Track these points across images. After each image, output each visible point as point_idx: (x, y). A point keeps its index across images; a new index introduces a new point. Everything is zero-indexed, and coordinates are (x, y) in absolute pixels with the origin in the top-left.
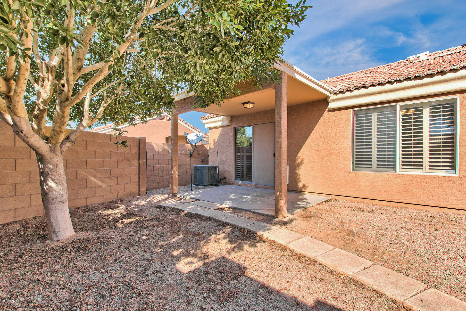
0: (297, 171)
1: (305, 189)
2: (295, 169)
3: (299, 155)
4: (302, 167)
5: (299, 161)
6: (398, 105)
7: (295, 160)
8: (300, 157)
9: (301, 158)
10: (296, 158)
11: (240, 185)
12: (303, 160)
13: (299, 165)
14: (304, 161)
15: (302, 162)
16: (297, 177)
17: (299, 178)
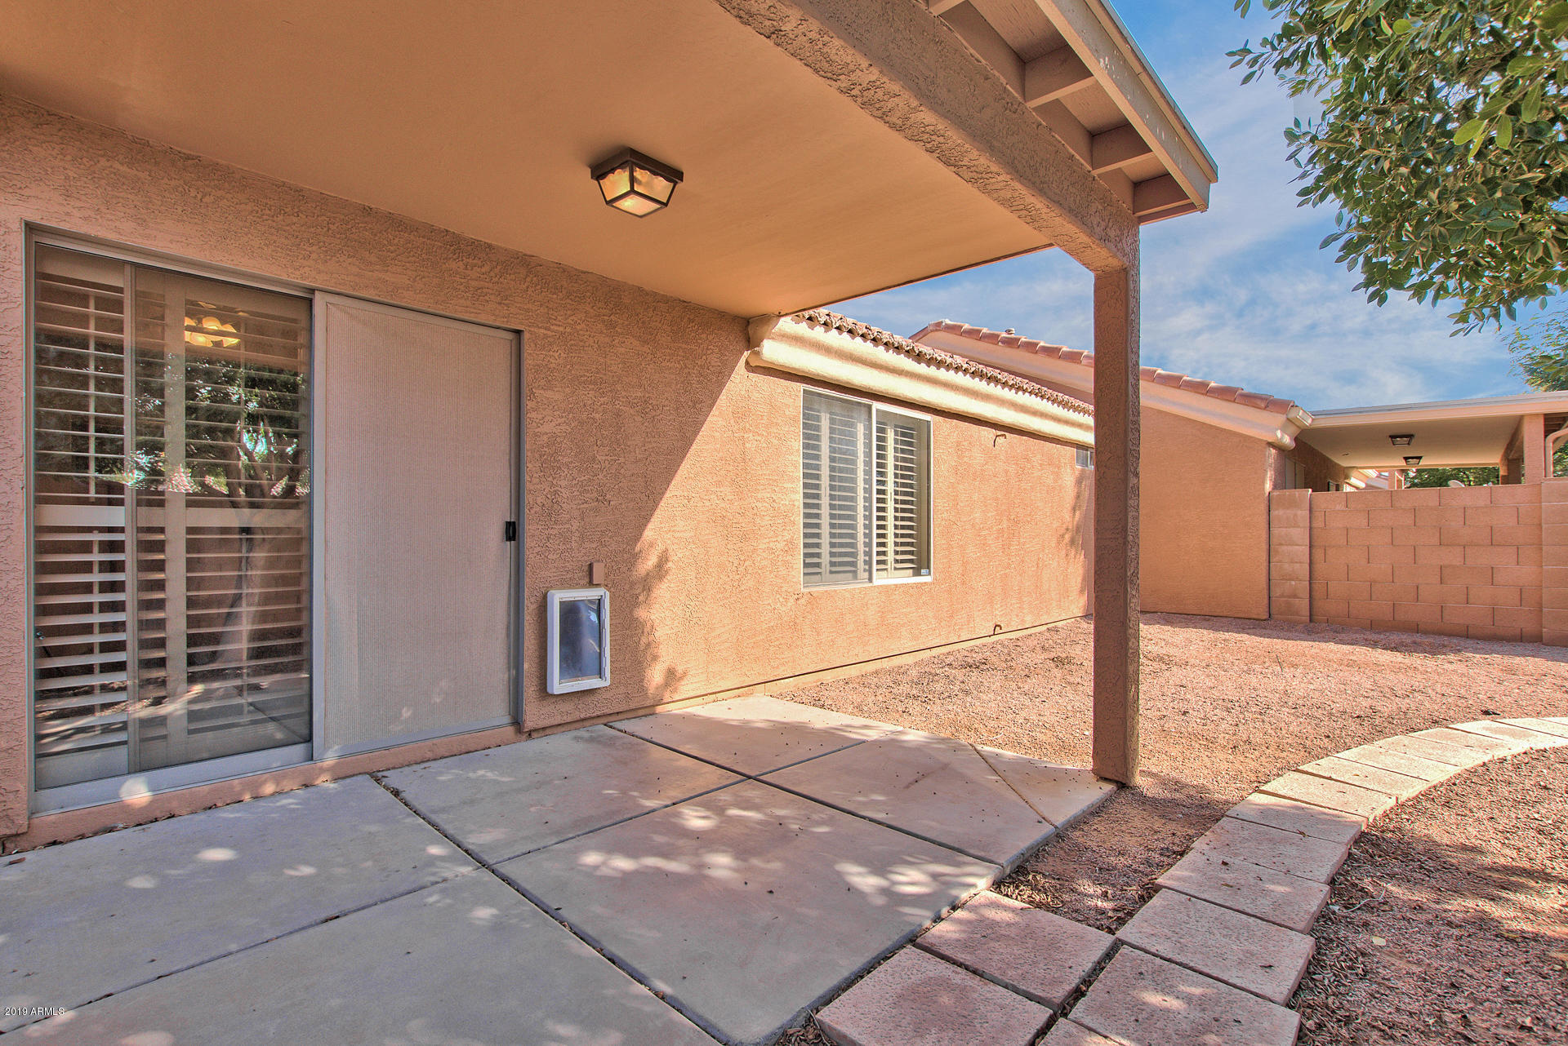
0: (641, 613)
1: (675, 690)
2: (636, 604)
3: (649, 533)
4: (663, 591)
5: (652, 561)
6: (877, 406)
7: (634, 558)
8: (651, 545)
9: (660, 547)
10: (637, 549)
11: (144, 819)
12: (667, 560)
13: (647, 584)
14: (670, 564)
15: (660, 569)
16: (644, 640)
17: (648, 645)
